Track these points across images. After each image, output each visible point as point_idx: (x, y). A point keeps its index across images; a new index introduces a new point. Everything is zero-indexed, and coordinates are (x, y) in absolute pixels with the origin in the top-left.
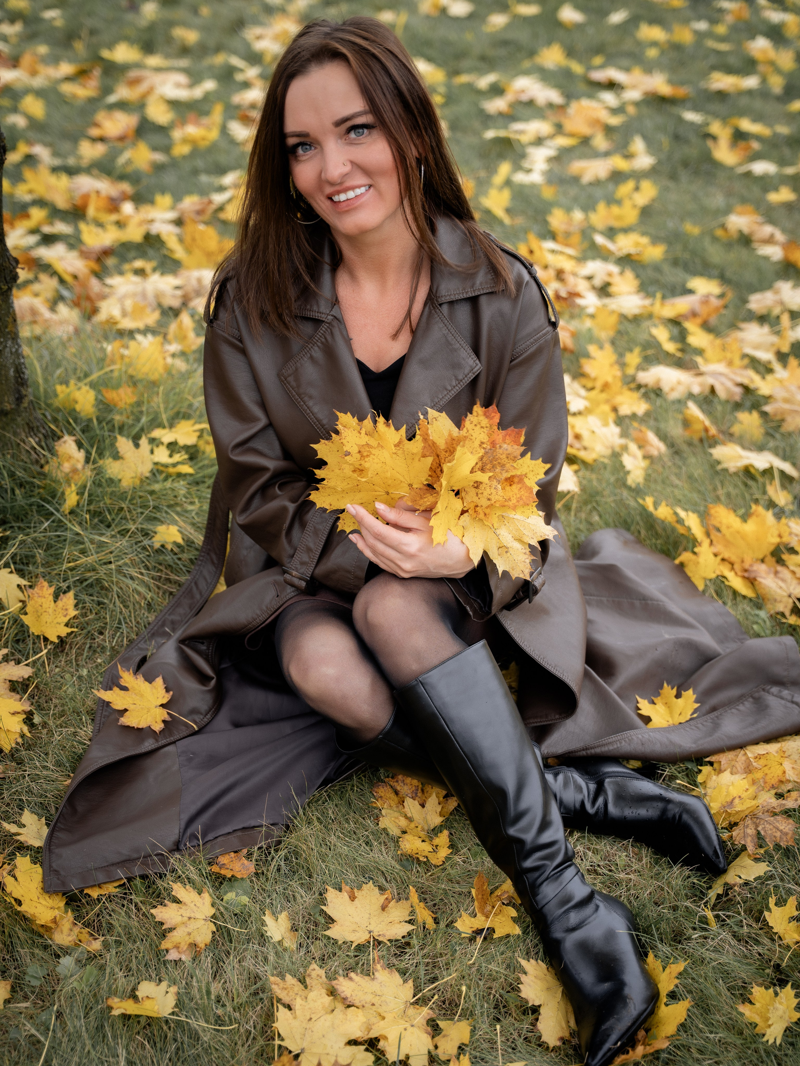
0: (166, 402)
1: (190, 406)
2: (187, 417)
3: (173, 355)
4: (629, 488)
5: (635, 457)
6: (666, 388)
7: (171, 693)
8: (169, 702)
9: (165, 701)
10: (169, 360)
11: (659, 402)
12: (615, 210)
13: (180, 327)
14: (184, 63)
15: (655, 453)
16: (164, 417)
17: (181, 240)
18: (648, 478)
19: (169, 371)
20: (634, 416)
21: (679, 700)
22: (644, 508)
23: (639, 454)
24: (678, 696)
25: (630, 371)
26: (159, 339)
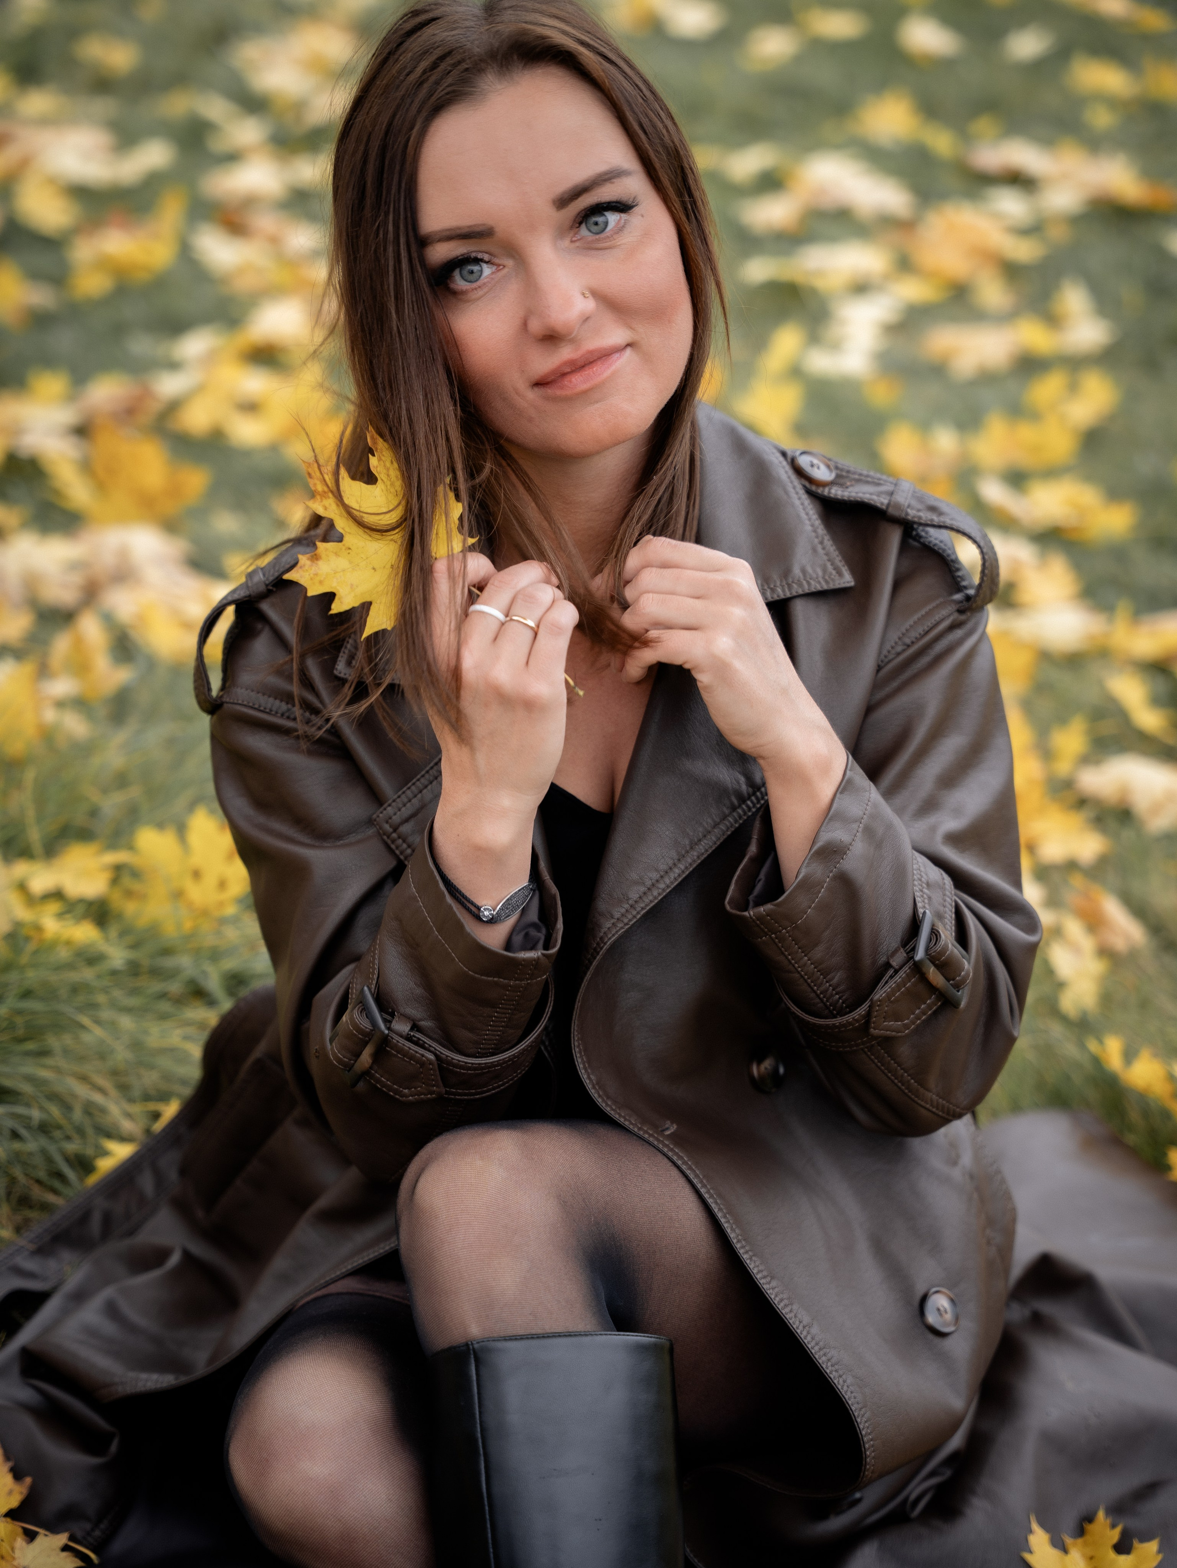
0: (40, 800)
1: (94, 813)
2: (84, 835)
3: (61, 704)
4: (1064, 1019)
5: (1076, 949)
6: (1141, 803)
7: (28, 1480)
8: (24, 1504)
9: (14, 1502)
10: (50, 715)
11: (1128, 834)
12: (1026, 433)
13: (79, 643)
14: (104, 106)
15: (1119, 944)
16: (35, 836)
17: (86, 467)
18: (1107, 999)
19: (48, 735)
20: (1071, 866)
21: (1123, 1559)
22: (1097, 1061)
23: (1087, 943)
24: (1122, 1547)
25: (1063, 767)
26: (27, 669)
